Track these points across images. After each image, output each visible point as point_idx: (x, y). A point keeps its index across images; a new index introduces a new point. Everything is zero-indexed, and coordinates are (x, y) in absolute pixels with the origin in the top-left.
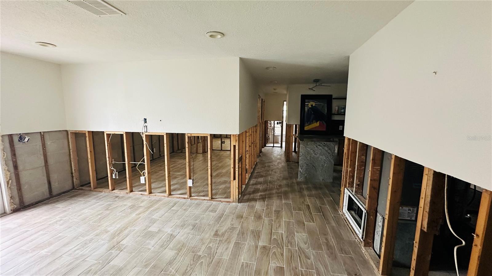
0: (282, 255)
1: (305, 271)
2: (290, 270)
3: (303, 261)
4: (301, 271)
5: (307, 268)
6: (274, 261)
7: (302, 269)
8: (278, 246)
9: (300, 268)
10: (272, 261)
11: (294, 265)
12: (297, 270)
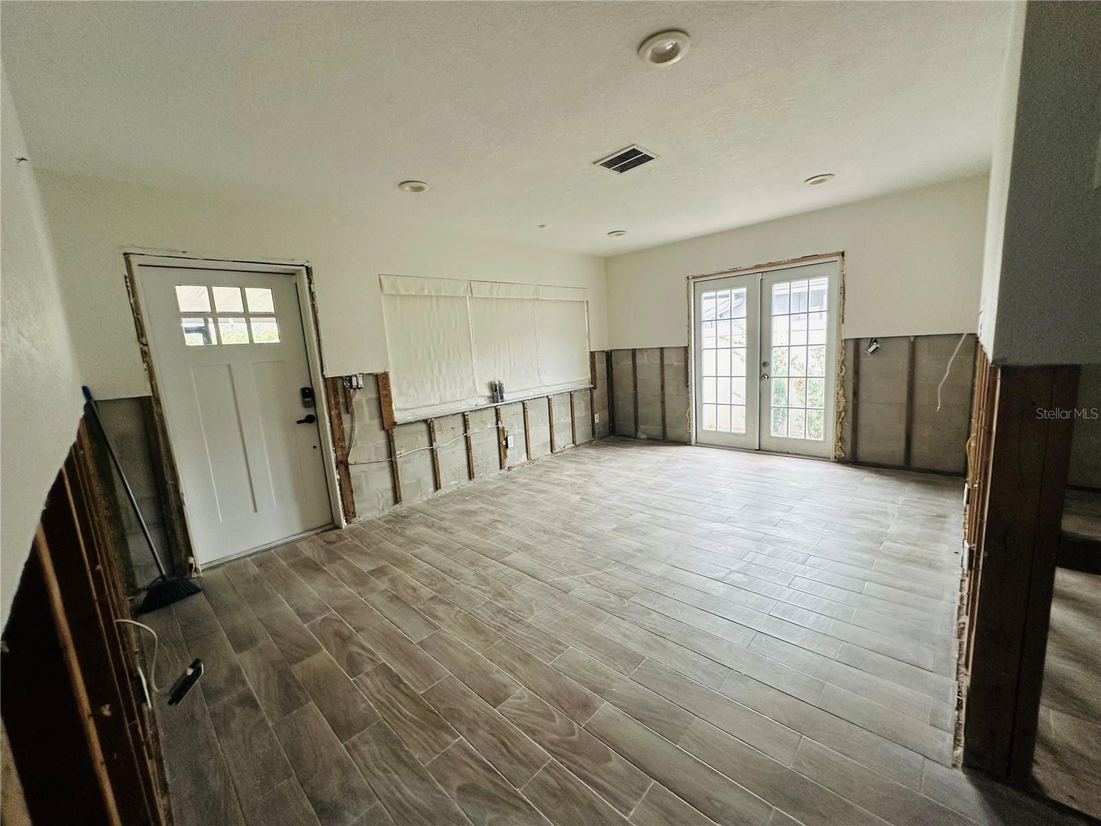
0: (532, 732)
1: (448, 744)
2: (478, 714)
3: (471, 767)
4: (454, 736)
5: (447, 756)
6: (525, 700)
7: (457, 740)
8: (569, 743)
9: (465, 740)
10: (530, 695)
11: (481, 732)
12: (464, 728)
